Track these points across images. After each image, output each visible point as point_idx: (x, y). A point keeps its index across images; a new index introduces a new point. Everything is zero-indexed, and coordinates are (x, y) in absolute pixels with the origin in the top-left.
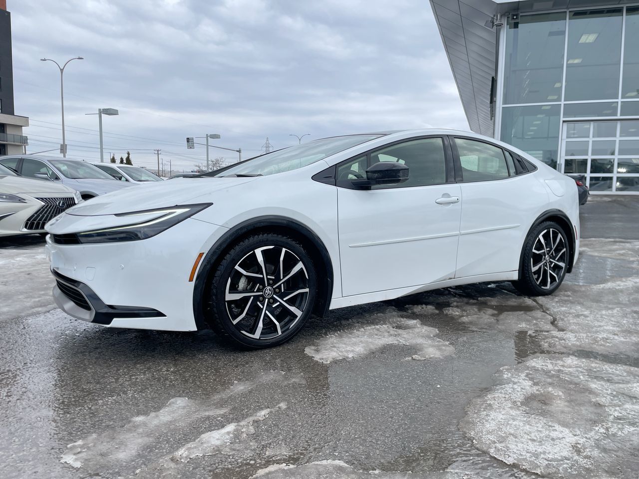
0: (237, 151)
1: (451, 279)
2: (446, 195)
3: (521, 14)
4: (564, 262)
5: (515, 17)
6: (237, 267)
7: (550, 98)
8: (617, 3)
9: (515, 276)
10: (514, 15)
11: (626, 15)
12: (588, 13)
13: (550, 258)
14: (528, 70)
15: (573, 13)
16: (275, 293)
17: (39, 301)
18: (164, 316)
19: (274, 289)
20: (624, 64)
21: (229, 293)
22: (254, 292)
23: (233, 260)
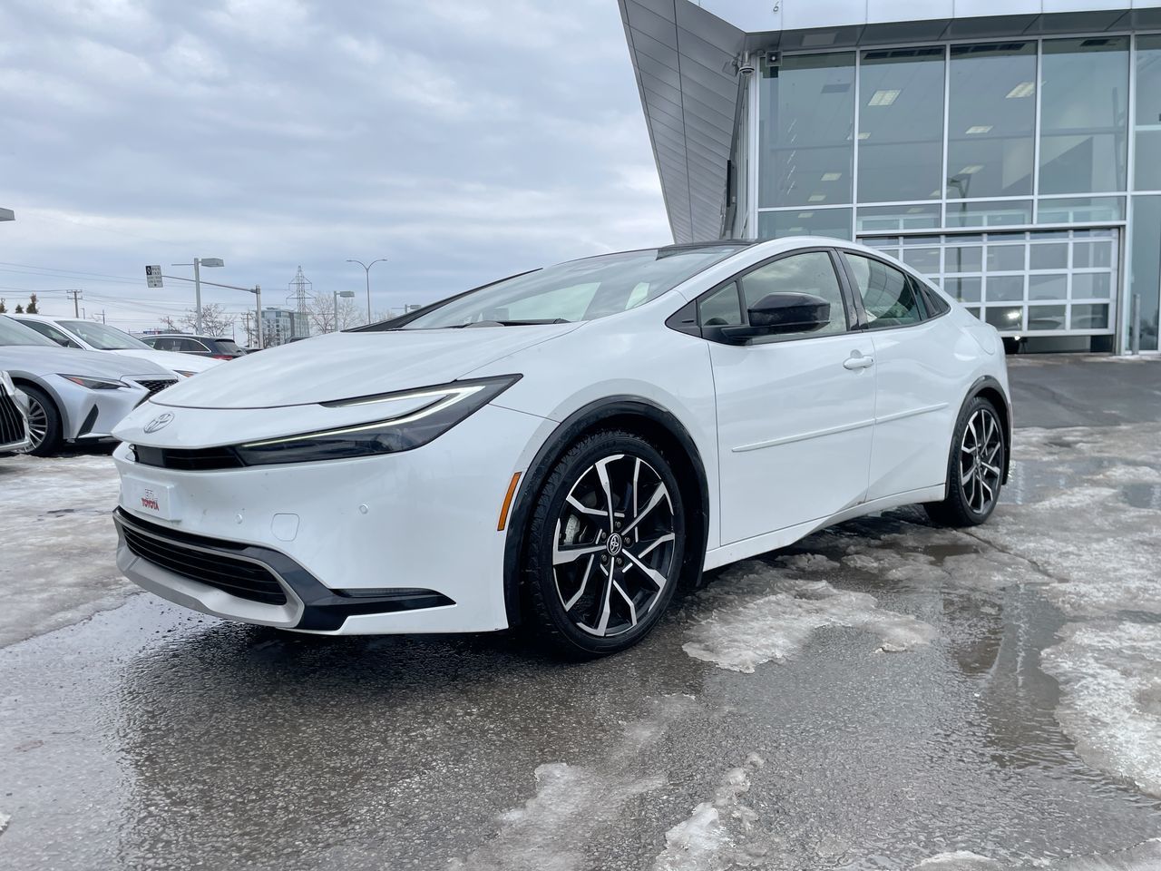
0: (252, 291)
1: (860, 503)
2: (856, 354)
3: (783, 54)
4: (998, 466)
5: (774, 58)
6: (570, 499)
7: (813, 198)
8: (937, 38)
9: (940, 494)
10: (771, 55)
11: (951, 59)
12: (889, 54)
13: (982, 459)
14: (794, 149)
15: (865, 55)
16: (625, 545)
17: (51, 599)
18: (450, 602)
19: (623, 537)
20: (949, 141)
21: (559, 550)
22: (595, 545)
23: (564, 483)
